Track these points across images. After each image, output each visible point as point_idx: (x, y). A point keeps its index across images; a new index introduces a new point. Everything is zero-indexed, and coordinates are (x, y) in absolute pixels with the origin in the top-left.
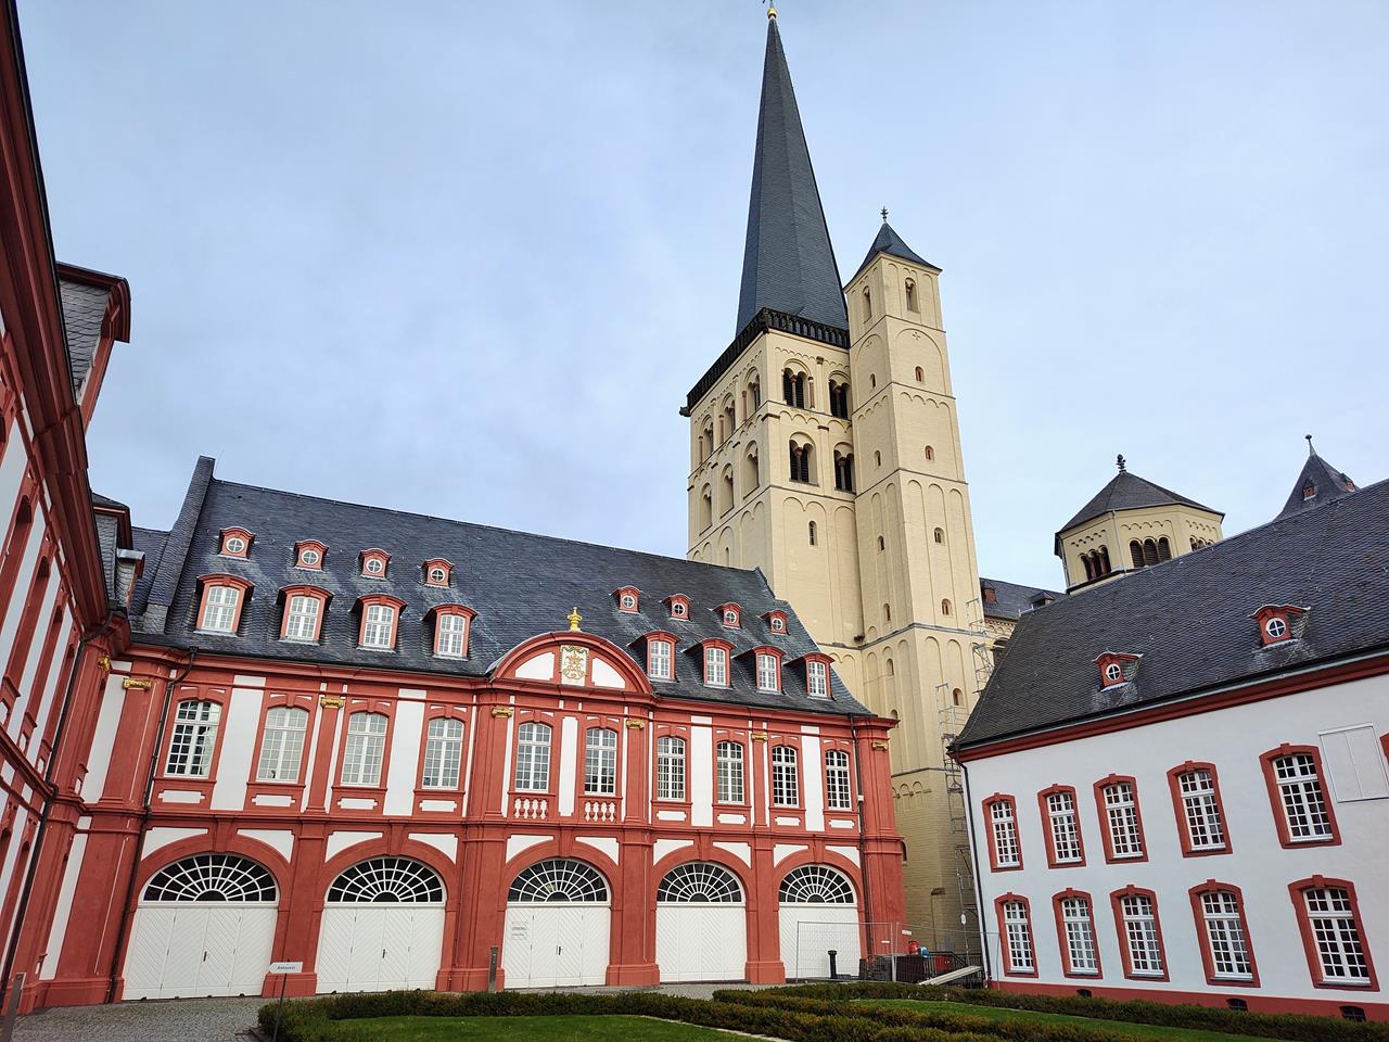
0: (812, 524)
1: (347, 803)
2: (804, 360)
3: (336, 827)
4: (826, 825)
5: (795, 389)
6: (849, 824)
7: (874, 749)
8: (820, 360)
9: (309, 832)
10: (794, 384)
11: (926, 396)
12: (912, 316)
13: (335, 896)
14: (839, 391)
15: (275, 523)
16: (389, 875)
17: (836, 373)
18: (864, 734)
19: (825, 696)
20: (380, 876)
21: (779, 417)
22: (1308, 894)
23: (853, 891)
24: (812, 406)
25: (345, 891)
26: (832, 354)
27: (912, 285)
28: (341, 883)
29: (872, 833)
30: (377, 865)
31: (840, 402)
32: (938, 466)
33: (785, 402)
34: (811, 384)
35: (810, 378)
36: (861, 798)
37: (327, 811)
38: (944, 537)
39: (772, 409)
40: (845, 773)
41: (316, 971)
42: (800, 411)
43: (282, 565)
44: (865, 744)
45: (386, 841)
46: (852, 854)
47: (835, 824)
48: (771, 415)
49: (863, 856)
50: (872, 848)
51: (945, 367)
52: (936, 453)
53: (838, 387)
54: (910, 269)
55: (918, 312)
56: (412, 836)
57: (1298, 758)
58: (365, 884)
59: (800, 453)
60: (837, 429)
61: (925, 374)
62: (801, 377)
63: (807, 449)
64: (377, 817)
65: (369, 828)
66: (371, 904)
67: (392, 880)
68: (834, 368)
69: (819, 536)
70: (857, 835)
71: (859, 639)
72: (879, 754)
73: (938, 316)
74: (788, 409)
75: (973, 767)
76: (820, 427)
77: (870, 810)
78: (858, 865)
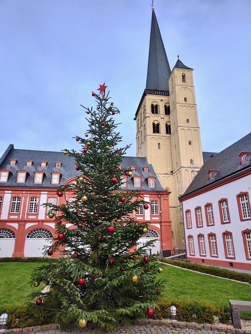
0: (159, 144)
1: (30, 217)
2: (157, 101)
3: (27, 222)
4: (151, 218)
5: (155, 109)
6: (157, 218)
7: (164, 200)
8: (162, 100)
9: (21, 223)
10: (155, 108)
11: (187, 105)
12: (184, 83)
13: (28, 237)
14: (168, 108)
15: (25, 157)
16: (40, 232)
17: (166, 103)
18: (162, 196)
19: (154, 187)
20: (38, 232)
21: (149, 117)
22: (247, 234)
23: (158, 234)
24: (160, 113)
25: (30, 236)
26: (164, 98)
27: (184, 75)
28: (29, 234)
29: (163, 220)
30: (37, 230)
31: (167, 111)
32: (191, 124)
33: (152, 113)
34: (159, 107)
35: (159, 106)
36: (160, 212)
37: (25, 219)
38: (192, 143)
39: (147, 115)
40: (157, 206)
41: (24, 252)
42: (156, 115)
43: (23, 166)
44: (162, 199)
45: (39, 225)
46: (158, 226)
47: (153, 218)
48: (147, 117)
49: (161, 226)
50: (163, 224)
51: (194, 96)
52: (190, 121)
53: (167, 107)
54: (183, 71)
55: (186, 82)
56: (44, 224)
57: (245, 195)
58: (35, 234)
59: (156, 126)
60: (166, 118)
61: (187, 99)
62: (157, 106)
63: (158, 125)
64: (36, 220)
65: (35, 222)
66: (36, 238)
67: (41, 233)
68: (166, 102)
69: (161, 147)
70: (159, 221)
71: (172, 172)
72: (166, 201)
73: (192, 83)
74: (152, 115)
75: (184, 203)
76: (161, 118)
77: (163, 215)
78: (160, 228)
